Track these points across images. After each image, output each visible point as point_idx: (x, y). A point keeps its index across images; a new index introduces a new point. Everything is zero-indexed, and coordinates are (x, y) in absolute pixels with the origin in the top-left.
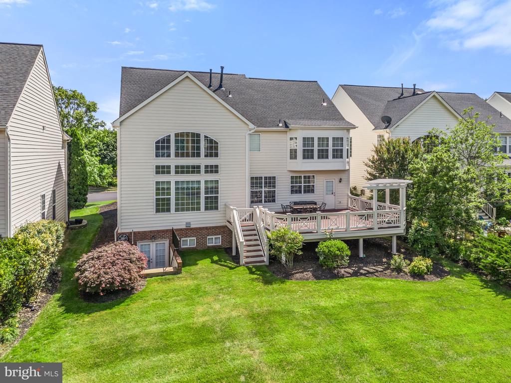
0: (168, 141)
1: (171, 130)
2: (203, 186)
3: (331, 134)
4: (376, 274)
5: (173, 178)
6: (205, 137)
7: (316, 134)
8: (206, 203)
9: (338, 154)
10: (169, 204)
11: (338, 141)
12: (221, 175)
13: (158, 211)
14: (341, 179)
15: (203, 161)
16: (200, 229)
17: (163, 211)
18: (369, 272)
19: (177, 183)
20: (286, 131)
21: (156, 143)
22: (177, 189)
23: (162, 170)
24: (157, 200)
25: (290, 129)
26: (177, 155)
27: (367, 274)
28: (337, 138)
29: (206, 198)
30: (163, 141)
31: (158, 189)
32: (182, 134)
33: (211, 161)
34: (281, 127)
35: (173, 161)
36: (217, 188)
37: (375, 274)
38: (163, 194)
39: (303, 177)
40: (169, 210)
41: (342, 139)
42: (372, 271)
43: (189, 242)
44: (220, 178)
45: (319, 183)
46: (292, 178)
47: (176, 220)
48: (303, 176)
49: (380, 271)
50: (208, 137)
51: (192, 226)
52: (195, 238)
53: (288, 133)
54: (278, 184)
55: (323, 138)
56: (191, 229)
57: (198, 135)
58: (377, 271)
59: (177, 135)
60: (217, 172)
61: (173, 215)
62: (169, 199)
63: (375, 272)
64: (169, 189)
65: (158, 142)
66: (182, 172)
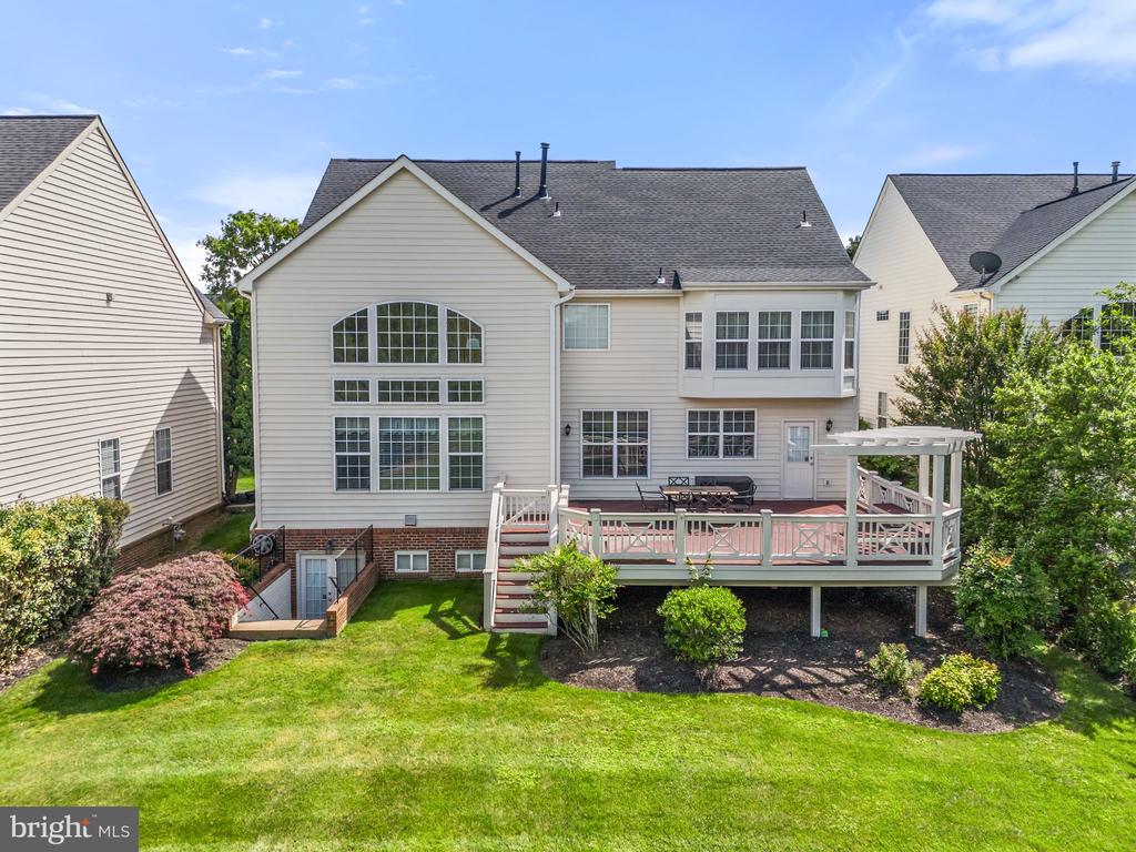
0: (363, 324)
1: (368, 299)
2: (444, 431)
3: (797, 304)
4: (817, 691)
5: (373, 411)
6: (450, 313)
7: (753, 303)
8: (453, 471)
9: (817, 356)
10: (366, 472)
11: (819, 321)
12: (489, 405)
13: (341, 485)
14: (830, 422)
15: (443, 371)
16: (438, 531)
17: (354, 486)
18: (798, 684)
19: (383, 421)
20: (678, 298)
21: (335, 328)
22: (385, 436)
23: (347, 391)
24: (341, 460)
25: (685, 293)
26: (382, 357)
27: (790, 687)
28: (817, 314)
29: (453, 460)
30: (350, 323)
31: (339, 436)
32: (395, 308)
33: (465, 372)
34: (663, 286)
35: (374, 372)
36: (478, 435)
37: (815, 691)
38: (353, 447)
39: (722, 415)
40: (366, 485)
41: (830, 316)
42: (810, 679)
43: (411, 562)
44: (486, 412)
45: (770, 431)
46: (692, 415)
47: (380, 508)
48: (722, 411)
49: (833, 685)
50: (456, 314)
51: (420, 525)
52: (426, 553)
53: (682, 301)
54: (654, 432)
55: (774, 315)
56: (417, 531)
57: (433, 310)
58: (825, 682)
59: (381, 309)
60: (478, 397)
61: (376, 497)
62: (366, 460)
63: (816, 686)
64: (366, 435)
65: (338, 327)
66: (396, 398)
